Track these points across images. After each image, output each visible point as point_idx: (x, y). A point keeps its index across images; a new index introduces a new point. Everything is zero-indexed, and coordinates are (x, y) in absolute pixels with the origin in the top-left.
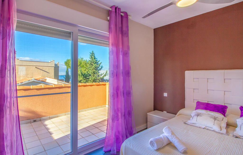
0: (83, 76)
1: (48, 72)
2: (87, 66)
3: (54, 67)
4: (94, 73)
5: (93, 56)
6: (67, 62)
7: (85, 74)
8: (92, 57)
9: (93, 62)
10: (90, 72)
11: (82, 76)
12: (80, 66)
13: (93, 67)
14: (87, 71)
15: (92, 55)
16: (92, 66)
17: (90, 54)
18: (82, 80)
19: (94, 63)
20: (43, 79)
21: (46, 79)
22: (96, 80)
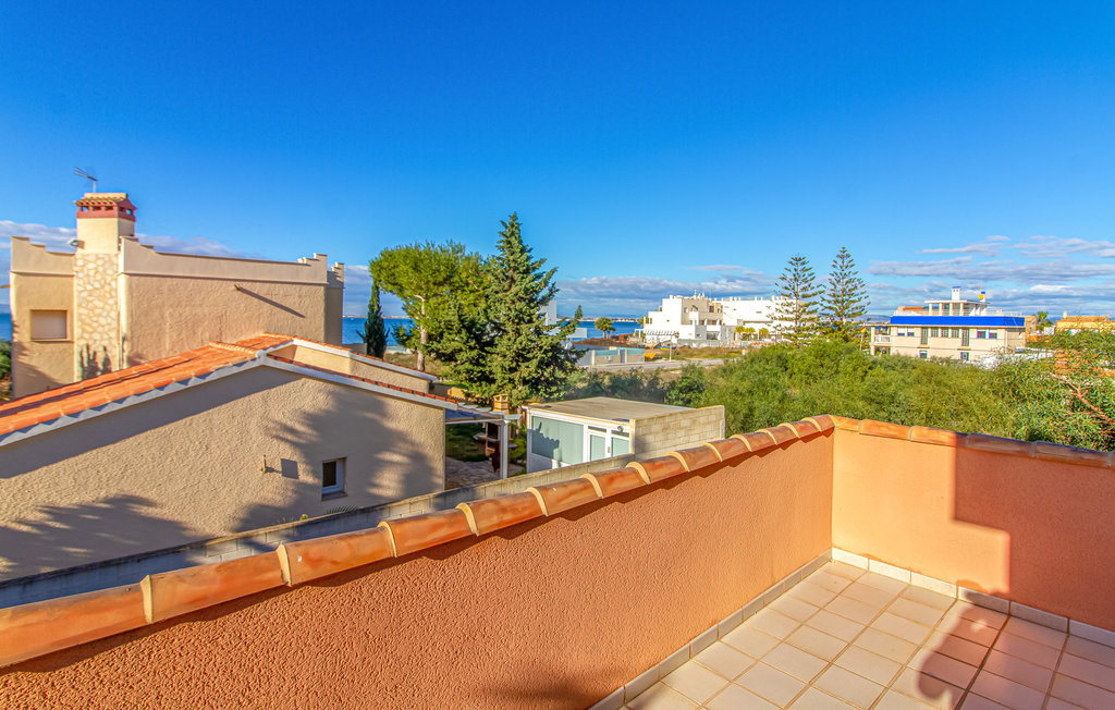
0: (469, 329)
1: (297, 311)
2: (482, 282)
3: (323, 288)
4: (520, 319)
5: (513, 238)
6: (385, 264)
7: (473, 323)
8: (509, 243)
9: (515, 269)
10: (502, 313)
11: (464, 331)
12: (450, 284)
13: (514, 289)
14: (483, 305)
15: (513, 234)
16: (510, 287)
17: (503, 229)
18: (461, 350)
19: (521, 269)
20: (282, 347)
21: (295, 347)
22: (529, 352)
